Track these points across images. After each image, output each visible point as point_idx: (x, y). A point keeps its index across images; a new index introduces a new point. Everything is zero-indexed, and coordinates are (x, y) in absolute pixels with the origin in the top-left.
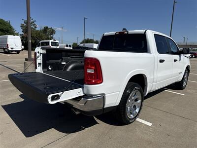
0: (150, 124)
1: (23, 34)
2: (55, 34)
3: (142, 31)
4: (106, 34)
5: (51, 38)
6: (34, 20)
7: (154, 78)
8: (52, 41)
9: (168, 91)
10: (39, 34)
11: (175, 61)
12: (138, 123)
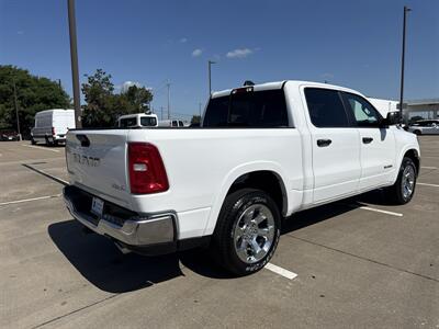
0: (291, 275)
1: (87, 104)
2: (151, 99)
3: (276, 85)
4: (216, 94)
5: (144, 110)
6: (106, 75)
7: (305, 179)
8: (143, 115)
9: (369, 208)
10: (119, 102)
11: (367, 141)
12: (269, 274)
